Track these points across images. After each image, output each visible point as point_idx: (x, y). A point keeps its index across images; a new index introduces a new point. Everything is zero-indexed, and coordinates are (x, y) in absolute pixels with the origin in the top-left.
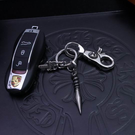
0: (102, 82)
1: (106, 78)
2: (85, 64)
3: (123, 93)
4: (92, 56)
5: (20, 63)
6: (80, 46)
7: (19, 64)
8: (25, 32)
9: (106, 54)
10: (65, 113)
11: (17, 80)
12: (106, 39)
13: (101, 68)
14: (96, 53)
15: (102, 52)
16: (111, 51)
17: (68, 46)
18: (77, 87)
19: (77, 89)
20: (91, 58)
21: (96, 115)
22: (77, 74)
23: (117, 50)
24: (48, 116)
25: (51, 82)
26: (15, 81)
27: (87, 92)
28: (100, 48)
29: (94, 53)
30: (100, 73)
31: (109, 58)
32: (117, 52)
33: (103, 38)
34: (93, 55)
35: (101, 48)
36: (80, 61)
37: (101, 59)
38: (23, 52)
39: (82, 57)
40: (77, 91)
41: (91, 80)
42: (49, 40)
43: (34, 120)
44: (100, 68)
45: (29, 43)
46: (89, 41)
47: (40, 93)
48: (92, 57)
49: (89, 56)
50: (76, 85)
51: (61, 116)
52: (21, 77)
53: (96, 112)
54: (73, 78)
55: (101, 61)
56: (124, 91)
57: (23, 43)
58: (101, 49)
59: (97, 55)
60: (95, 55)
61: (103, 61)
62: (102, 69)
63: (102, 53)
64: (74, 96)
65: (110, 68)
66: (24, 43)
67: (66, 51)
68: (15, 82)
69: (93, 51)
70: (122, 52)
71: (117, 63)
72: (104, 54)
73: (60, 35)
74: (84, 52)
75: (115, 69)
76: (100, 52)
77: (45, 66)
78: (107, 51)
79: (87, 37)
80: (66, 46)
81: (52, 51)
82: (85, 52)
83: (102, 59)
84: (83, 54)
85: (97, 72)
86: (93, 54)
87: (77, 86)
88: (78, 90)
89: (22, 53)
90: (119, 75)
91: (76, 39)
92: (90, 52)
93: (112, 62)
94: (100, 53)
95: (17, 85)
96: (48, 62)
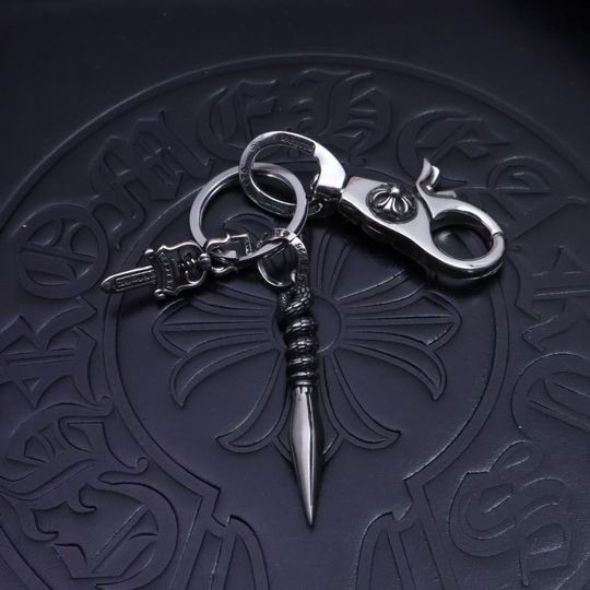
0: (434, 352)
1: (455, 327)
2: (347, 249)
3: (547, 416)
4: (388, 207)
6: (320, 151)
9: (462, 197)
10: (232, 517)
12: (466, 116)
13: (433, 274)
14: (409, 190)
15: (437, 188)
16: (487, 184)
17: (256, 148)
18: (303, 374)
19: (301, 386)
20: (378, 215)
21: (400, 533)
22: (311, 301)
23: (520, 181)
24: (138, 531)
25: (159, 337)
27: (354, 404)
28: (427, 166)
29: (395, 190)
30: (428, 300)
31: (478, 221)
32: (521, 188)
33: (450, 109)
34: (389, 204)
35: (433, 163)
36: (319, 234)
37: (433, 222)
39: (330, 213)
40: (304, 396)
41: (379, 337)
42: (160, 110)
43: (59, 549)
44: (428, 270)
46: (371, 122)
47: (99, 398)
48: (387, 212)
49: (371, 205)
50: (299, 361)
51: (207, 534)
53: (400, 515)
54: (284, 321)
55: (434, 233)
56: (552, 400)
58: (437, 171)
59: (412, 200)
60: (405, 200)
61: (443, 236)
62: (436, 276)
63: (439, 193)
64: (282, 422)
65: (479, 272)
67: (247, 176)
69: (391, 181)
70: (547, 188)
71: (519, 250)
72: (452, 197)
73: (222, 90)
74: (345, 184)
75: (508, 280)
76: (429, 188)
77: (141, 276)
78: (465, 182)
79: (365, 102)
80: (249, 149)
81: (176, 172)
82: (349, 187)
83: (438, 226)
84: (340, 195)
85: (412, 292)
86: (394, 195)
87: (300, 368)
88: (305, 389)
90: (529, 316)
91: (304, 110)
92: (378, 184)
93: (492, 241)
94: (431, 194)
96: (155, 250)
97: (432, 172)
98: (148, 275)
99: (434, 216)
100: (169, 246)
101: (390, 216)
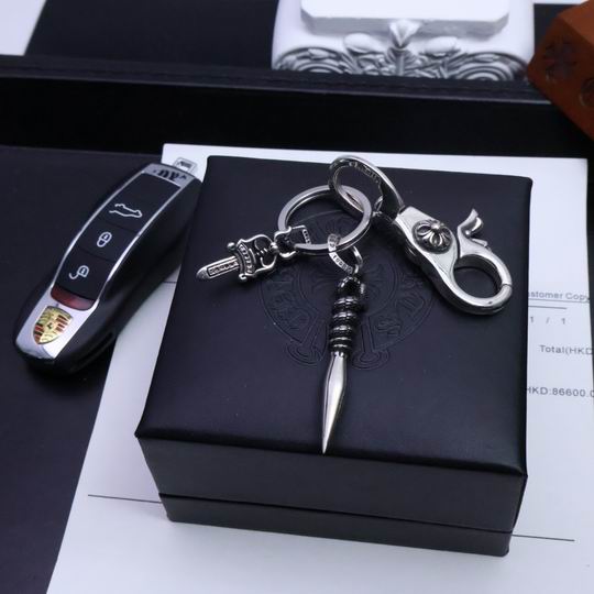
4: (427, 238)
5: (83, 271)
7: (78, 273)
8: (143, 172)
11: (55, 325)
15: (475, 235)
20: (417, 242)
26: (49, 326)
28: (473, 214)
31: (495, 269)
35: (479, 215)
38: (105, 238)
45: (137, 214)
48: (427, 241)
52: (70, 317)
57: (118, 209)
58: (479, 223)
59: (448, 238)
60: (442, 236)
63: (475, 240)
66: (120, 209)
68: (46, 328)
69: (438, 219)
72: (483, 246)
74: (402, 211)
76: (468, 233)
77: (226, 265)
82: (404, 213)
83: (462, 264)
89: (100, 239)
93: (500, 289)
94: (467, 237)
95: (50, 339)
96: (236, 243)
97: (475, 221)
98: (232, 264)
99: (461, 256)
100: (245, 239)
101: (426, 245)
